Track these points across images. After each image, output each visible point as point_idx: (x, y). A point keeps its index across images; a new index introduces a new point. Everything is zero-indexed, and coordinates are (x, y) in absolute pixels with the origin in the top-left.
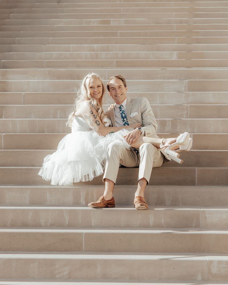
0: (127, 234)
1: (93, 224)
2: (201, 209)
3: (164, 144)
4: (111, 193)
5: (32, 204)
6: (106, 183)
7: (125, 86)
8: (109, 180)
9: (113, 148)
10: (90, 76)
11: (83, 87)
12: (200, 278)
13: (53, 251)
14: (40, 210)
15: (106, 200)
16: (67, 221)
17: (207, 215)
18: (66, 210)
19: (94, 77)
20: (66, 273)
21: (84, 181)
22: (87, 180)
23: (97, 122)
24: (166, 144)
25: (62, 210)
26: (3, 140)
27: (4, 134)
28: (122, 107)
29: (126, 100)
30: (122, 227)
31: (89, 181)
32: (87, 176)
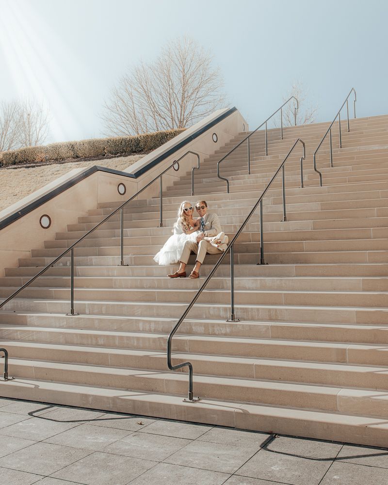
2: (225, 278)
3: (211, 240)
4: (183, 270)
5: (148, 276)
6: (181, 264)
7: (206, 207)
8: (182, 262)
10: (184, 202)
11: (180, 209)
15: (178, 273)
16: (157, 285)
17: (227, 282)
18: (155, 279)
19: (186, 203)
20: (139, 312)
22: (174, 263)
23: (186, 228)
24: (213, 241)
26: (151, 240)
28: (202, 219)
29: (206, 214)
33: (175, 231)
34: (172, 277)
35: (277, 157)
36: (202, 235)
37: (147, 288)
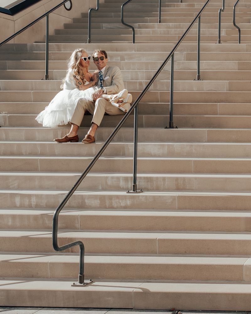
0: (66, 160)
1: (56, 154)
2: (126, 143)
3: (111, 98)
4: (74, 133)
6: (72, 126)
7: (106, 58)
8: (74, 124)
9: (78, 102)
12: (100, 188)
13: (19, 171)
14: (22, 144)
15: (69, 137)
16: (40, 151)
17: (129, 147)
18: (38, 144)
20: (16, 185)
21: (61, 124)
22: (63, 124)
23: (80, 83)
24: (113, 99)
25: (36, 144)
26: (32, 96)
27: (33, 91)
28: (101, 72)
29: (105, 67)
30: (76, 155)
31: (64, 125)
32: (63, 122)
33: (64, 86)
34: (60, 141)
35: (193, 5)
36: (100, 91)
37: (26, 155)
